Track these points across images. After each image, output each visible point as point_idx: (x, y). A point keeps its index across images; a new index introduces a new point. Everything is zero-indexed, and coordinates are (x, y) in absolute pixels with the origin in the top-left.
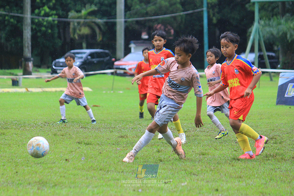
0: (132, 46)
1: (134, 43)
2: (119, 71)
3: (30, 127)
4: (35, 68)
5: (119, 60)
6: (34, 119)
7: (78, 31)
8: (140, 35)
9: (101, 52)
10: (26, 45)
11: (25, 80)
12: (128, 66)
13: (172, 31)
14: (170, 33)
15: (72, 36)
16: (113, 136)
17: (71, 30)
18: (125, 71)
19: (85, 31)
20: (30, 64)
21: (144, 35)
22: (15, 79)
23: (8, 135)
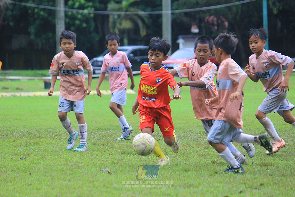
0: (181, 41)
1: (183, 38)
3: (66, 136)
7: (118, 25)
8: (190, 28)
12: (176, 65)
13: (226, 23)
14: (225, 25)
15: (111, 30)
16: (161, 145)
17: (111, 24)
19: (127, 25)
21: (194, 29)
22: (48, 81)
23: (42, 145)
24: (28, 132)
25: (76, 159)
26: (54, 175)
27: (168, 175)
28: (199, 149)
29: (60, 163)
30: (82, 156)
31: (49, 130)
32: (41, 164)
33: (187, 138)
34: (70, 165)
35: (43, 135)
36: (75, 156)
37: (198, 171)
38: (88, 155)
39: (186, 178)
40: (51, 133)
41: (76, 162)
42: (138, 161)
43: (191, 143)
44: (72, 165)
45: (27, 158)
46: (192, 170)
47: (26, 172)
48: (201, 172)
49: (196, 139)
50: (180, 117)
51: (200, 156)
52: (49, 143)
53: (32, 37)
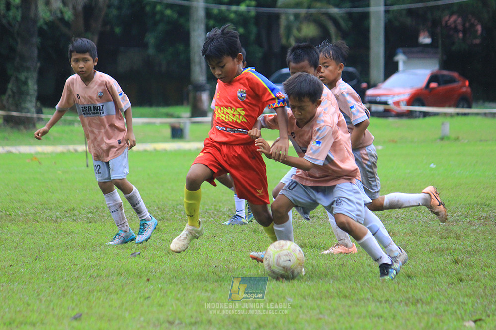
0: (400, 58)
1: (404, 53)
3: (207, 217)
5: (375, 86)
7: (295, 32)
8: (417, 37)
10: (196, 59)
11: (195, 127)
12: (393, 98)
13: (479, 28)
14: (476, 32)
15: (284, 41)
17: (282, 30)
18: (387, 107)
19: (309, 31)
21: (424, 38)
22: (177, 125)
23: (167, 231)
25: (224, 256)
26: (187, 282)
27: (378, 284)
28: (431, 239)
29: (196, 262)
30: (234, 250)
31: (178, 207)
32: (166, 264)
33: (411, 221)
34: (214, 266)
35: (168, 216)
36: (222, 250)
37: (430, 276)
38: (244, 250)
39: (409, 289)
40: (181, 212)
41: (224, 261)
42: (327, 259)
43: (419, 229)
44: (217, 265)
45: (143, 254)
46: (420, 274)
47: (141, 277)
48: (434, 279)
49: (427, 223)
50: (400, 185)
51: (433, 251)
52: (180, 229)
53: (151, 51)
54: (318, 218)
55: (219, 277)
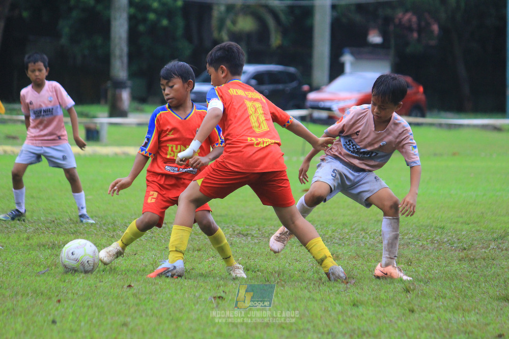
0: (347, 59)
1: (352, 54)
2: (317, 114)
4: (135, 104)
5: (317, 89)
6: (135, 214)
7: (228, 24)
8: (366, 35)
9: (280, 72)
10: (117, 52)
11: (113, 129)
12: (337, 103)
13: (435, 27)
14: (432, 32)
15: (215, 35)
18: (330, 113)
19: (246, 24)
20: (125, 95)
21: (374, 36)
22: (92, 126)
24: (54, 221)
32: (79, 284)
33: (357, 243)
37: (378, 306)
39: (354, 319)
43: (365, 252)
47: (50, 298)
48: (383, 309)
53: (64, 41)
54: (253, 236)
55: (140, 300)
